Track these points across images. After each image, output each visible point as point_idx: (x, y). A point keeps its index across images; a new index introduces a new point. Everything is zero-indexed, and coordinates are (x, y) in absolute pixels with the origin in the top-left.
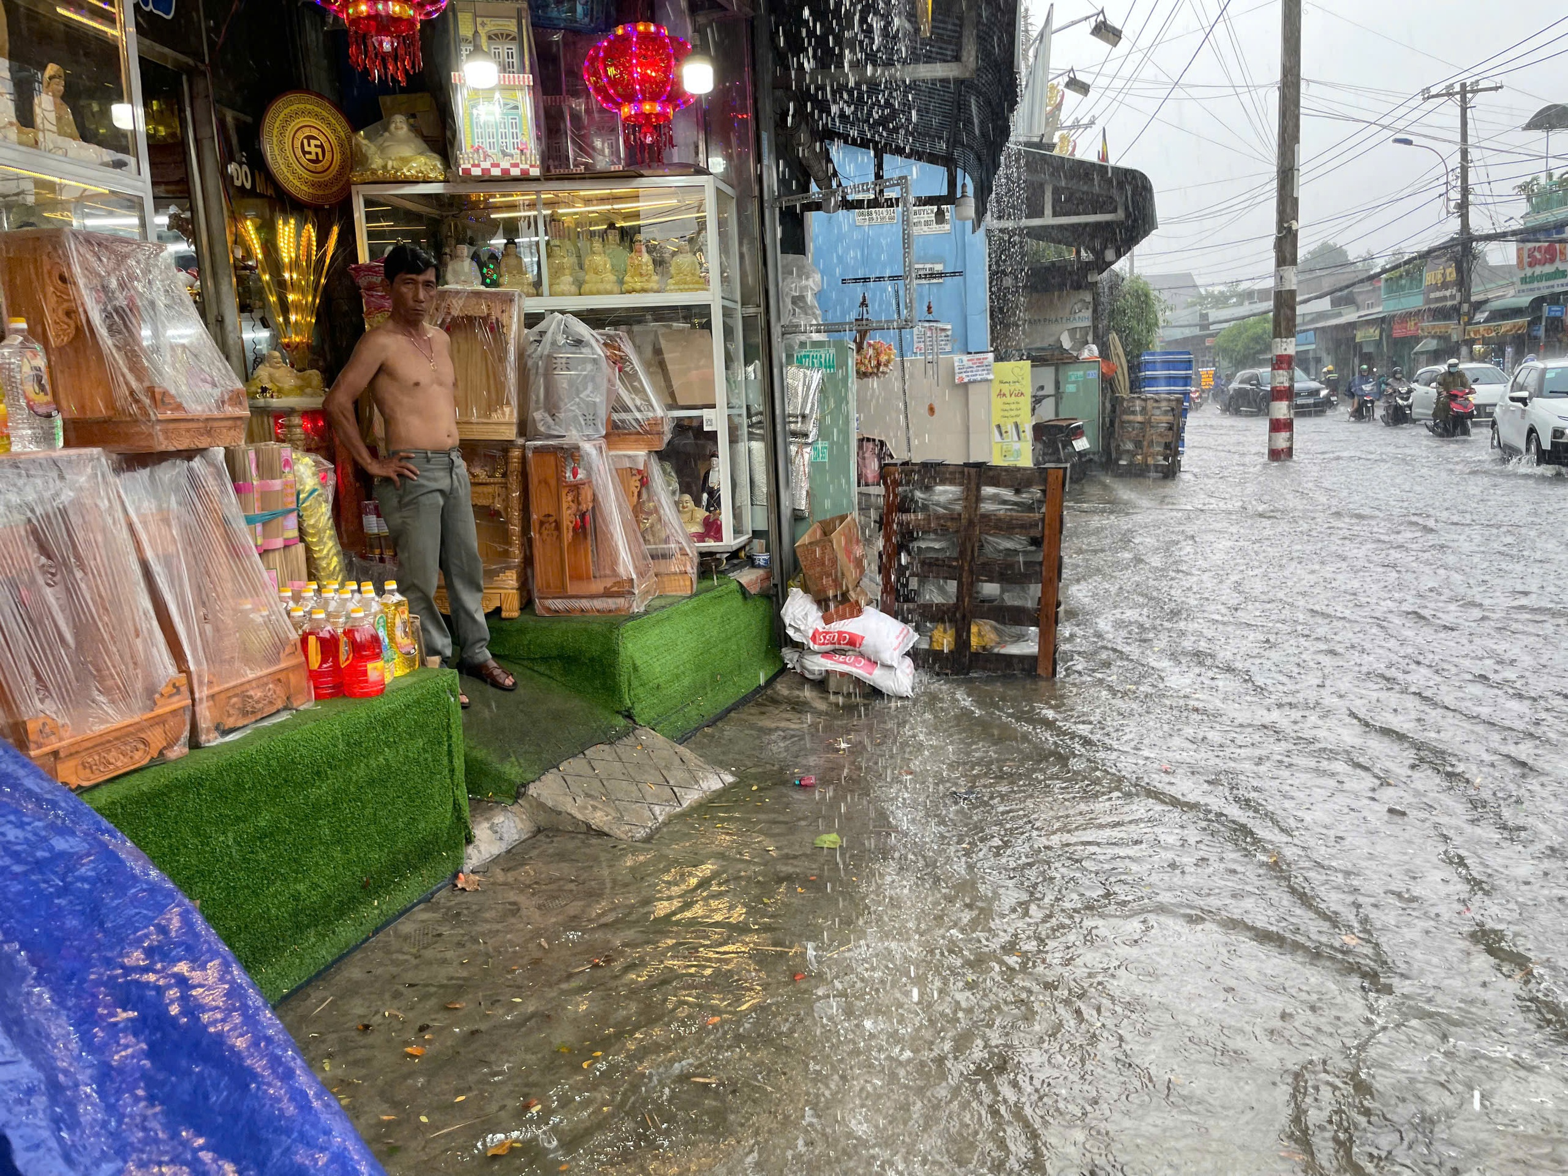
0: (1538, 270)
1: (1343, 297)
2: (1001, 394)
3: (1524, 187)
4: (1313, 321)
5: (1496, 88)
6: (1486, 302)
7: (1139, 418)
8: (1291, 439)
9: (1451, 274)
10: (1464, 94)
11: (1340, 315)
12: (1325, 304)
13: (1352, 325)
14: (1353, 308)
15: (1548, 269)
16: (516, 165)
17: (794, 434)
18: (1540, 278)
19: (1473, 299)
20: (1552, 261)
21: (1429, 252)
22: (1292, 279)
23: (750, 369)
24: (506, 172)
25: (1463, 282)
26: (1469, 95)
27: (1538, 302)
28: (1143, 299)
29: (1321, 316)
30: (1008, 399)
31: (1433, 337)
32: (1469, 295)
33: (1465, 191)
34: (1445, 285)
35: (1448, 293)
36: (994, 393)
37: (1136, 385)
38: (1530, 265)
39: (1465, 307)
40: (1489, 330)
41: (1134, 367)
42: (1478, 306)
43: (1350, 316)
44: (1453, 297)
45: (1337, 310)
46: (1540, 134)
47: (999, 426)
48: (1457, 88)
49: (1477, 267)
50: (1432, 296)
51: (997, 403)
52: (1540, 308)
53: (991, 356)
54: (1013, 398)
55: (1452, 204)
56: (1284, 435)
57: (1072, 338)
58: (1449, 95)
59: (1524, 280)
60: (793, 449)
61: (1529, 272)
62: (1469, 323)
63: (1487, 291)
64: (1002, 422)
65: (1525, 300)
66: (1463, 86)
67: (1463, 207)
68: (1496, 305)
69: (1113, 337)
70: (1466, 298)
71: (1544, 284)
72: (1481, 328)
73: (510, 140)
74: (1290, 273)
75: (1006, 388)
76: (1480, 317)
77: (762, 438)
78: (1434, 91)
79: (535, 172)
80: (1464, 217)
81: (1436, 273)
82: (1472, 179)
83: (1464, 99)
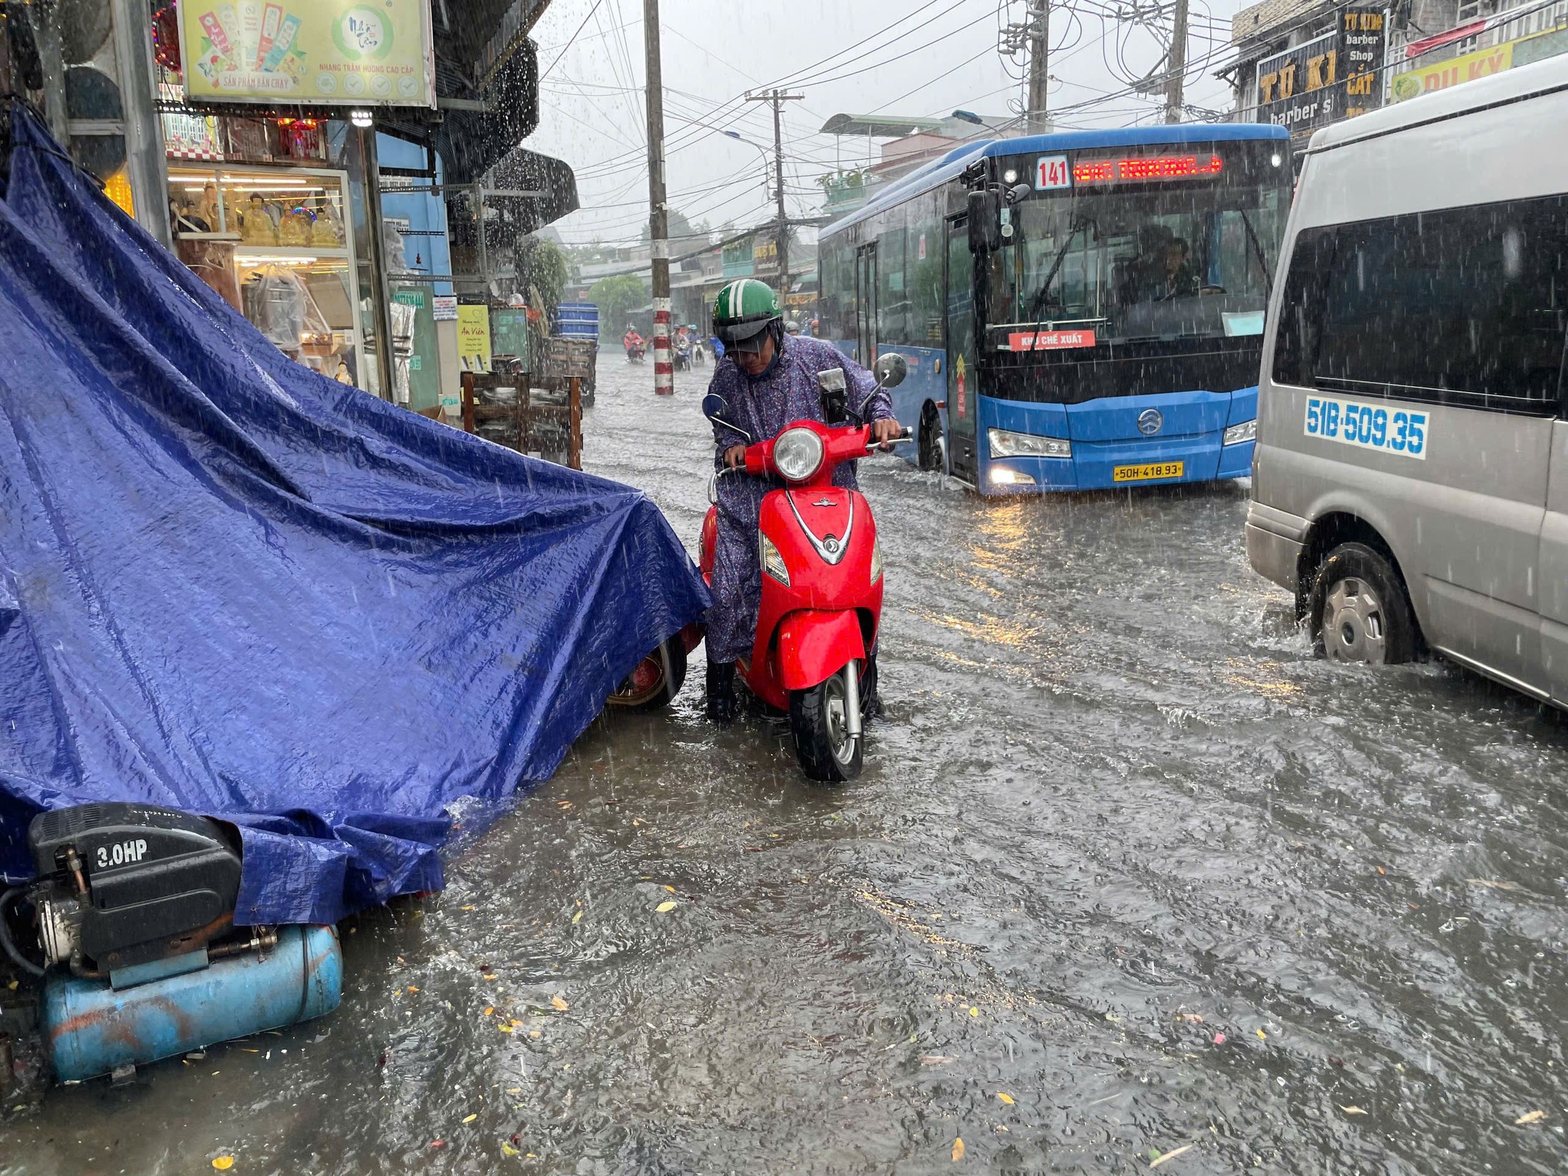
1: (691, 262)
2: (465, 332)
3: (822, 181)
4: (678, 281)
5: (800, 98)
6: (800, 274)
7: (562, 357)
8: (671, 380)
9: (773, 251)
10: (777, 98)
11: (688, 278)
12: (677, 268)
13: (700, 288)
14: (699, 273)
16: (206, 152)
17: (399, 350)
19: (790, 272)
21: (756, 231)
22: (665, 250)
23: (363, 303)
24: (199, 156)
25: (782, 256)
26: (780, 101)
28: (554, 259)
30: (471, 336)
32: (786, 267)
33: (780, 182)
34: (769, 259)
35: (771, 265)
36: (460, 330)
37: (556, 330)
39: (785, 278)
40: (802, 298)
41: (552, 315)
42: (793, 278)
43: (698, 280)
44: (776, 269)
45: (686, 273)
46: (832, 136)
47: (464, 358)
48: (771, 94)
49: (791, 246)
50: (760, 267)
51: (462, 339)
53: (455, 299)
54: (475, 336)
55: (771, 191)
56: (666, 376)
57: (500, 285)
58: (766, 99)
60: (397, 360)
62: (789, 291)
63: (799, 265)
64: (466, 354)
66: (775, 92)
67: (779, 194)
69: (533, 289)
70: (785, 272)
72: (797, 296)
73: (197, 133)
74: (663, 244)
75: (469, 327)
76: (796, 287)
77: (374, 352)
78: (754, 94)
79: (220, 158)
80: (781, 203)
81: (762, 248)
82: (784, 173)
83: (776, 103)
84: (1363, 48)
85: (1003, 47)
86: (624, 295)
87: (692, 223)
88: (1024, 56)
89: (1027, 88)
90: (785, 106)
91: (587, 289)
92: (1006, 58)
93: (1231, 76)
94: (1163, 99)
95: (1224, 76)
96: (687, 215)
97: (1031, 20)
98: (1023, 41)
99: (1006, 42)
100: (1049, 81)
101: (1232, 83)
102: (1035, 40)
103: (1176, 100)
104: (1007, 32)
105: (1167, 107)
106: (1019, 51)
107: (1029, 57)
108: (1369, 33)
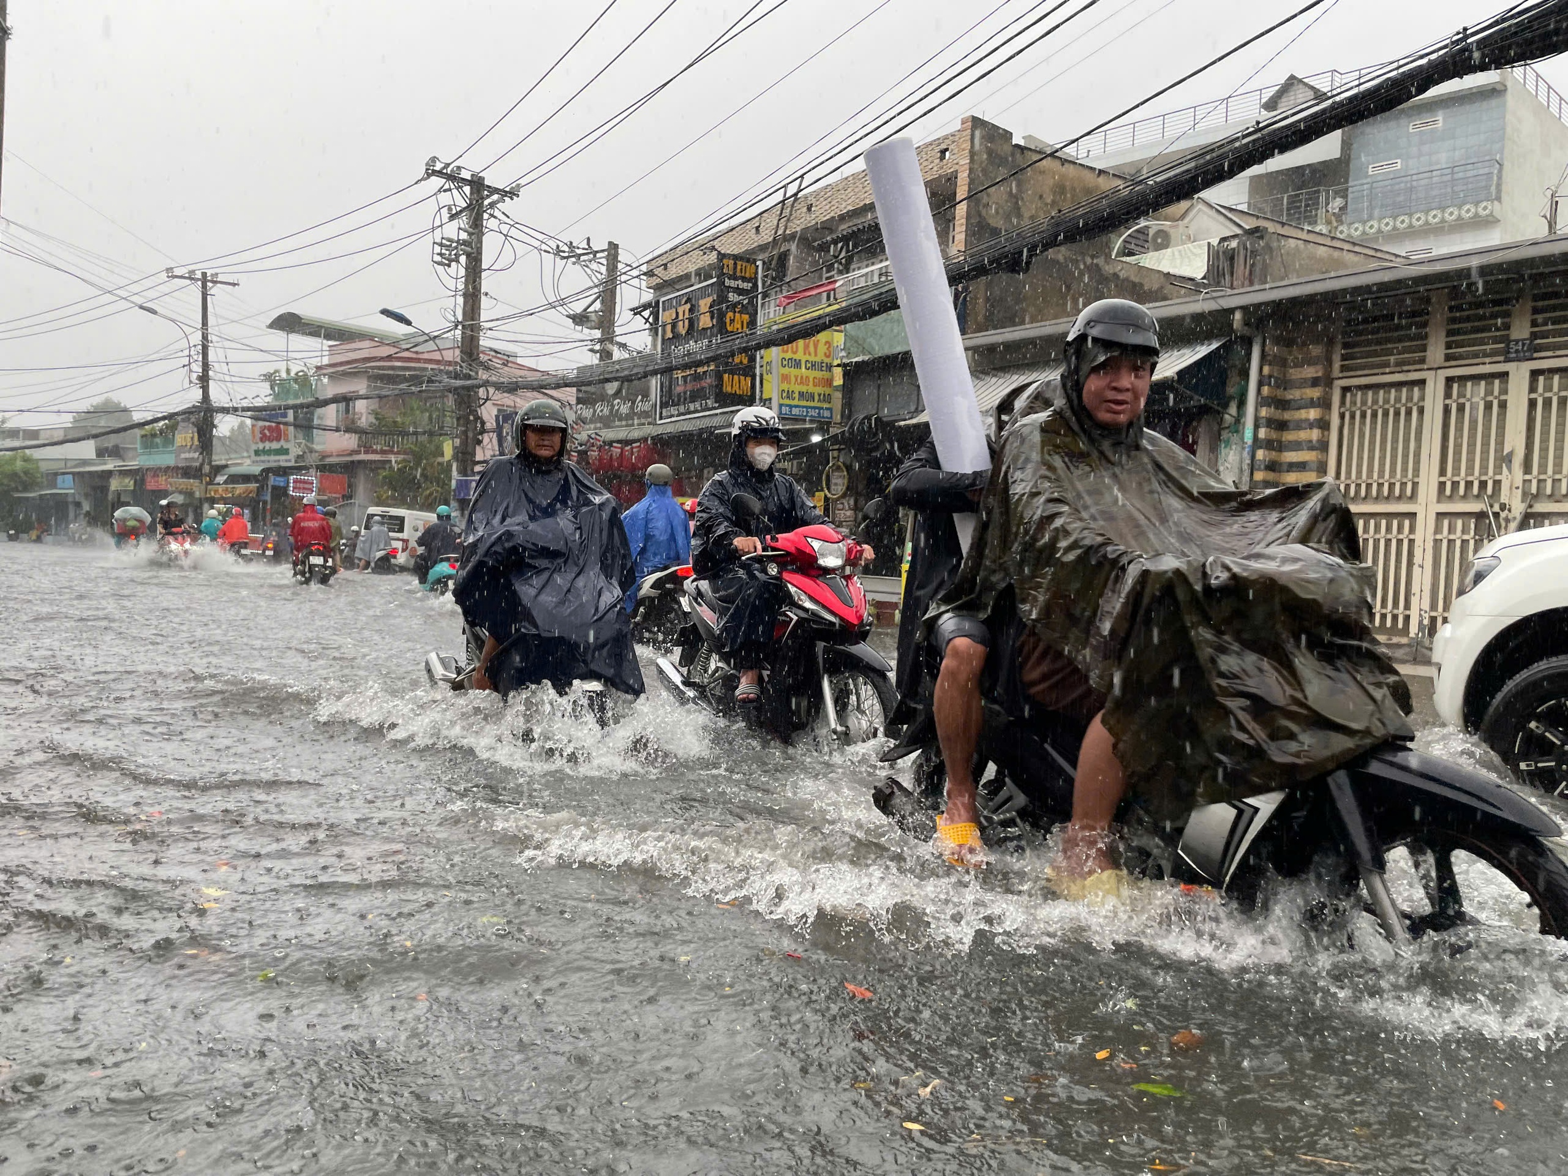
0: (268, 445)
3: (268, 376)
4: (73, 464)
5: (234, 285)
6: (226, 466)
9: (194, 439)
10: (205, 282)
11: (101, 462)
13: (109, 473)
14: (117, 457)
15: (275, 445)
18: (269, 452)
19: (214, 462)
20: (278, 439)
25: (205, 445)
26: (209, 284)
27: (267, 471)
31: (180, 492)
32: (210, 459)
33: (206, 366)
34: (194, 448)
35: (192, 455)
38: (262, 440)
39: (206, 469)
40: (228, 491)
42: (218, 469)
43: (111, 465)
44: (197, 459)
45: (98, 456)
46: (281, 334)
48: (199, 275)
49: (215, 436)
50: (183, 455)
52: (267, 477)
55: (194, 376)
58: (192, 279)
59: (258, 453)
61: (261, 446)
62: (211, 483)
63: (226, 457)
65: (256, 470)
66: (204, 275)
67: (204, 380)
68: (233, 470)
70: (208, 462)
71: (273, 458)
72: (221, 488)
76: (220, 479)
78: (177, 272)
80: (205, 389)
81: (186, 436)
82: (211, 357)
83: (204, 286)
84: (739, 291)
85: (438, 258)
86: (14, 475)
88: (459, 270)
89: (460, 300)
90: (214, 290)
92: (440, 268)
93: (646, 314)
95: (639, 313)
97: (464, 236)
98: (457, 256)
99: (441, 254)
100: (483, 298)
101: (647, 320)
102: (468, 255)
103: (608, 337)
104: (441, 245)
105: (601, 341)
106: (453, 264)
107: (462, 272)
108: (744, 279)
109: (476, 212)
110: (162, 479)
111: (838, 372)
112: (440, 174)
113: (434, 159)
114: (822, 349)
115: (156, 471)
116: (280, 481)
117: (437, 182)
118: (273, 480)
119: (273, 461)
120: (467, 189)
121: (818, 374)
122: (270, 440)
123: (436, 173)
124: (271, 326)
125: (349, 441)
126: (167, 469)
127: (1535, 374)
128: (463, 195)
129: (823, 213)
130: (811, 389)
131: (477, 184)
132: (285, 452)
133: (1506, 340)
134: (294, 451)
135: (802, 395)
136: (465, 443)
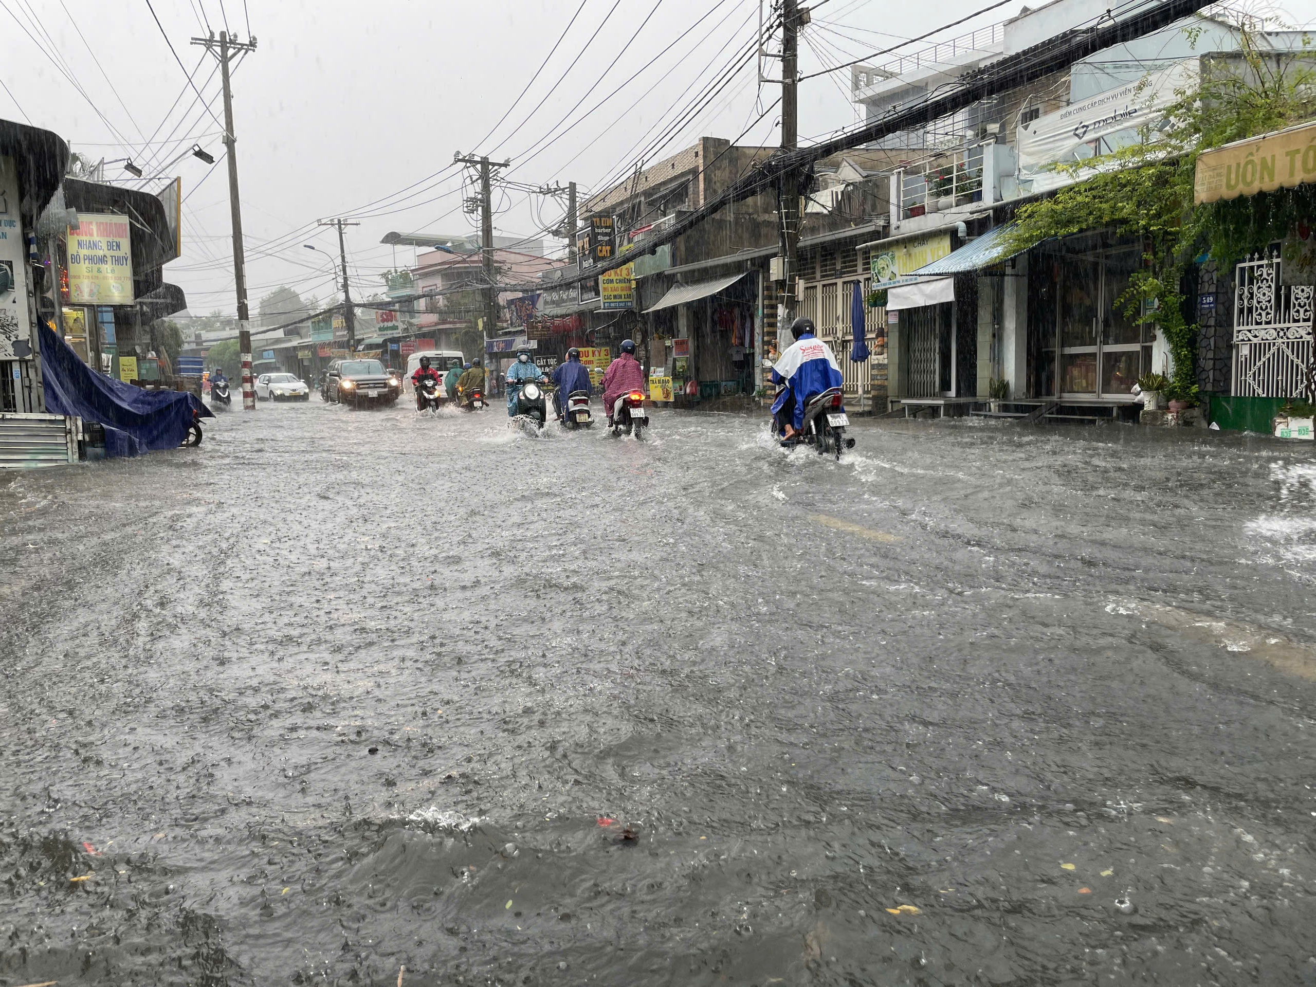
0: (386, 324)
1: (292, 330)
3: (384, 275)
4: (273, 344)
5: (358, 224)
6: (364, 340)
8: (254, 402)
9: (344, 323)
10: (340, 225)
11: (290, 341)
12: (280, 333)
13: (295, 348)
14: (298, 337)
15: (390, 324)
18: (386, 329)
19: (356, 337)
20: (391, 320)
21: (331, 310)
22: (247, 326)
25: (350, 328)
26: (343, 226)
27: (385, 341)
29: (278, 341)
30: (127, 372)
31: (338, 358)
32: (354, 335)
33: (346, 279)
34: (341, 329)
35: (343, 334)
37: (176, 371)
38: (382, 322)
39: (352, 342)
40: (366, 355)
41: (175, 362)
42: (359, 341)
43: (295, 342)
44: (346, 336)
45: (288, 338)
46: (389, 246)
48: (336, 221)
49: (356, 320)
50: (336, 334)
52: (387, 345)
54: (130, 372)
55: (339, 285)
56: (251, 399)
57: (141, 347)
58: (332, 224)
59: (381, 329)
61: (382, 325)
62: (355, 350)
63: (363, 334)
65: (380, 340)
66: (339, 221)
67: (345, 286)
68: (367, 341)
69: (162, 348)
70: (353, 337)
71: (389, 332)
72: (363, 353)
74: (245, 323)
75: (125, 368)
76: (361, 348)
78: (323, 221)
80: (347, 292)
81: (338, 321)
82: (348, 273)
83: (340, 228)
84: (606, 234)
85: (465, 209)
87: (302, 298)
88: (478, 215)
89: (481, 233)
90: (347, 230)
91: (207, 349)
92: (467, 215)
94: (566, 241)
96: (298, 292)
97: (479, 194)
98: (477, 207)
99: (467, 207)
100: (494, 229)
102: (483, 208)
103: (573, 242)
104: (467, 201)
105: (569, 246)
106: (474, 212)
107: (480, 216)
108: (606, 227)
109: (485, 178)
110: (327, 350)
111: (634, 283)
112: (463, 160)
113: (458, 153)
114: (624, 272)
115: (323, 346)
116: (395, 347)
117: (461, 165)
118: (390, 346)
119: (389, 334)
120: (479, 166)
121: (624, 285)
122: (387, 320)
123: (459, 160)
124: (383, 242)
125: (433, 318)
126: (329, 344)
127: (844, 283)
128: (476, 170)
129: (653, 182)
130: (619, 293)
131: (485, 162)
132: (395, 328)
133: (834, 269)
134: (401, 326)
135: (615, 297)
136: (489, 319)
